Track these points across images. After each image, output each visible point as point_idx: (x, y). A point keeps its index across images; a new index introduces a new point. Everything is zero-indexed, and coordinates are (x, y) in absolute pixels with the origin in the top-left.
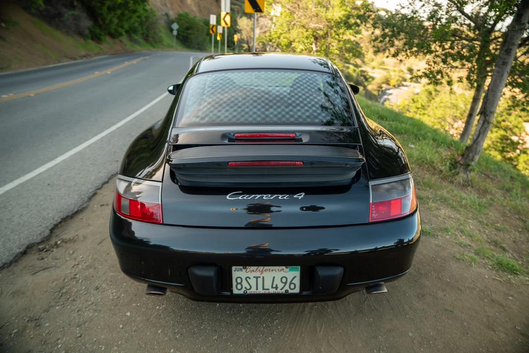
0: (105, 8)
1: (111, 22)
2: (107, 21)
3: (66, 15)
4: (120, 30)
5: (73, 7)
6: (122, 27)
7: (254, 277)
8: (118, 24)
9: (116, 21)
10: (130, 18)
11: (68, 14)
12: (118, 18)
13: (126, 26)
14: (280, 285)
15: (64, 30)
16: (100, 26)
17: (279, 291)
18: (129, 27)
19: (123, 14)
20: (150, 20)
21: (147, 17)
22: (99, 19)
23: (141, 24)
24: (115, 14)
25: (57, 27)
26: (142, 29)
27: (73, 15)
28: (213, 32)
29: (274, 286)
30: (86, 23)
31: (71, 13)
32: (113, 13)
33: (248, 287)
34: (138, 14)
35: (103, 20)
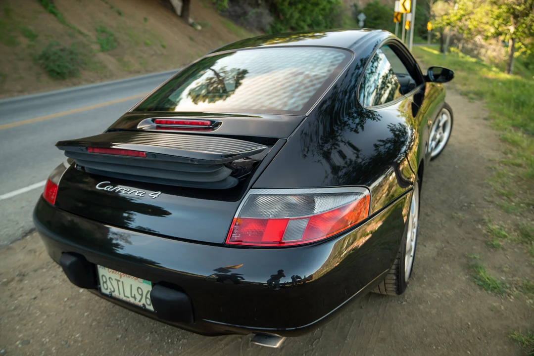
0: (286, 4)
1: (292, 16)
2: (288, 16)
3: (250, 13)
4: (302, 24)
5: (257, 5)
6: (304, 21)
7: (116, 279)
8: (300, 17)
9: (297, 15)
10: (312, 11)
11: (252, 12)
12: (300, 12)
13: (309, 20)
14: (138, 297)
15: (248, 27)
16: (282, 22)
17: (137, 302)
18: (313, 21)
19: (305, 8)
20: (335, 12)
21: (331, 10)
22: (281, 15)
23: (325, 17)
24: (296, 8)
25: (242, 25)
26: (326, 22)
27: (257, 13)
28: (397, 20)
29: (133, 295)
30: (268, 19)
31: (254, 11)
32: (294, 8)
33: (113, 290)
34: (321, 7)
35: (285, 14)
